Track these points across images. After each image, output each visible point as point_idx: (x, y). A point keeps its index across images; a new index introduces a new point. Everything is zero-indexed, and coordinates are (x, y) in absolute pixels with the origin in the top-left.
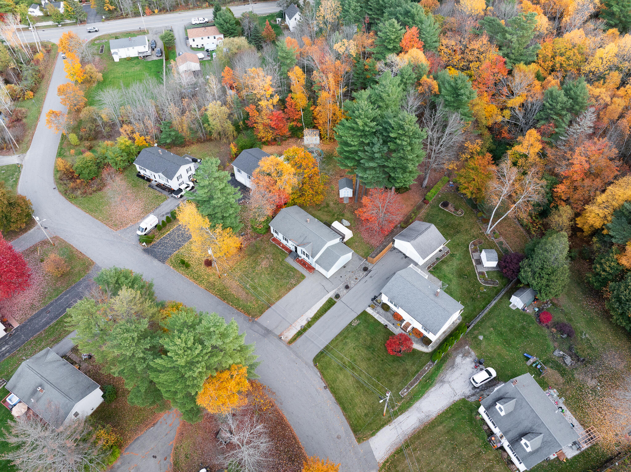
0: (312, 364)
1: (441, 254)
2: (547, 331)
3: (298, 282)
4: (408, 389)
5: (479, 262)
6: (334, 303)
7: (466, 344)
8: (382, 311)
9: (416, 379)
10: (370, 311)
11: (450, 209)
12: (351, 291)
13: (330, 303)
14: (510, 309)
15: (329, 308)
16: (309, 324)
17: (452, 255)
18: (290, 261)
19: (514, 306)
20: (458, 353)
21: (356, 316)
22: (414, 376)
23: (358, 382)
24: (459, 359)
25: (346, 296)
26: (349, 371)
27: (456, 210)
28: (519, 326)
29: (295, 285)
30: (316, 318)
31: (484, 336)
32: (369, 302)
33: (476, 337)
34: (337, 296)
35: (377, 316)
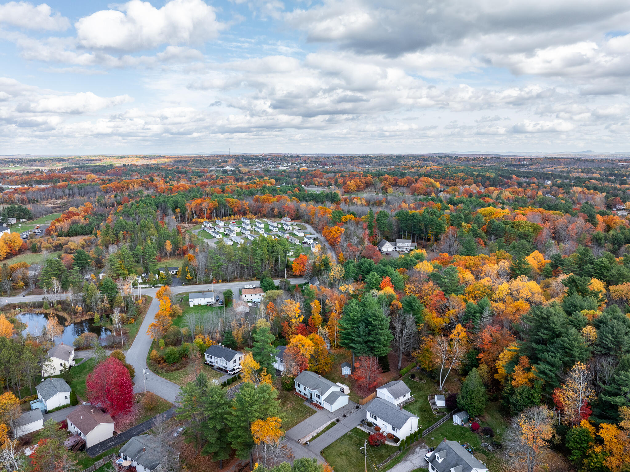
0: (319, 454)
1: (409, 401)
2: (477, 435)
3: (312, 414)
4: (383, 464)
5: (434, 404)
6: (336, 424)
7: (423, 442)
8: (367, 427)
9: (389, 459)
10: (359, 427)
11: (417, 379)
12: (347, 418)
13: (333, 424)
14: (453, 425)
15: (332, 427)
16: (318, 435)
17: (416, 401)
18: (307, 404)
19: (456, 423)
20: (417, 447)
21: (350, 430)
22: (387, 457)
23: (350, 461)
24: (417, 450)
25: (343, 420)
26: (344, 457)
27: (421, 379)
28: (458, 433)
29: (310, 416)
30: (323, 432)
31: (435, 438)
32: (359, 423)
33: (430, 439)
34: (338, 420)
35: (364, 430)
